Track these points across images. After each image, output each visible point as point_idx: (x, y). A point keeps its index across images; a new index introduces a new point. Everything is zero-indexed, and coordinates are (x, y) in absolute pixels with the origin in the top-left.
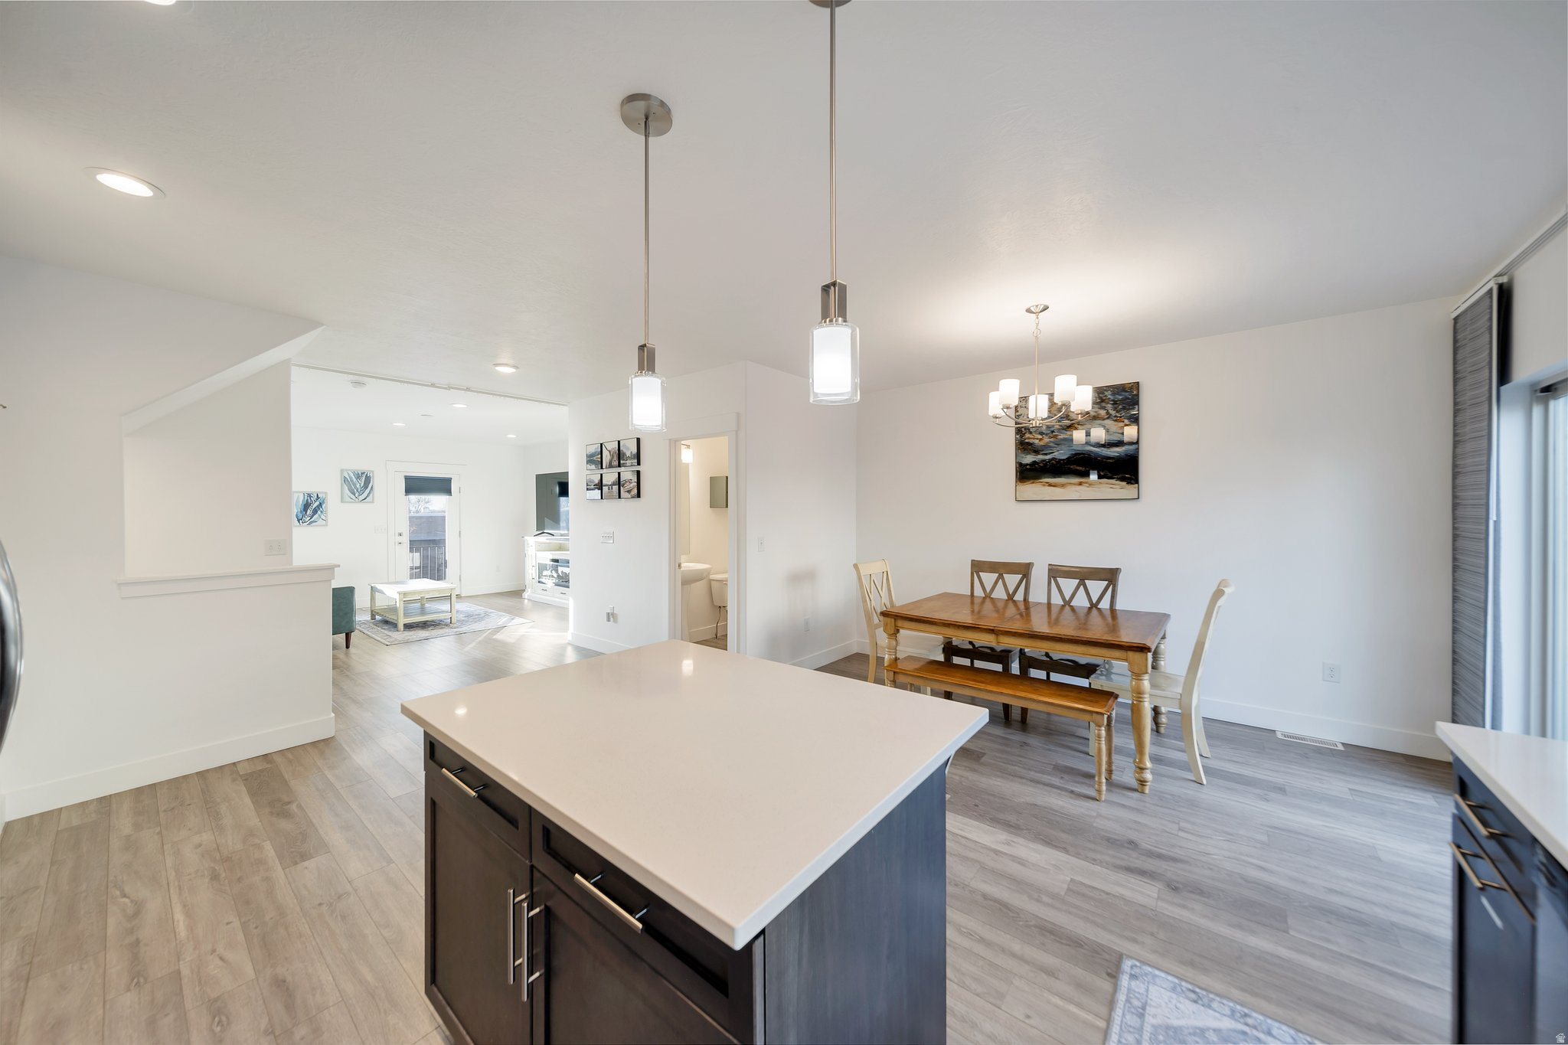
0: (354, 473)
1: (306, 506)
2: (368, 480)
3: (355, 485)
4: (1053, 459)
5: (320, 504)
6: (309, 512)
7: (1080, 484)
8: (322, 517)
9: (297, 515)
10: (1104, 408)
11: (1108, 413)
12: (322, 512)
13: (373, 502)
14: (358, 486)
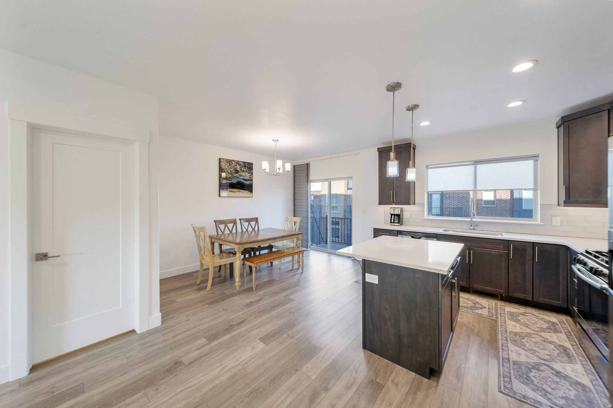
4: (232, 183)
7: (239, 192)
10: (245, 169)
11: (246, 170)
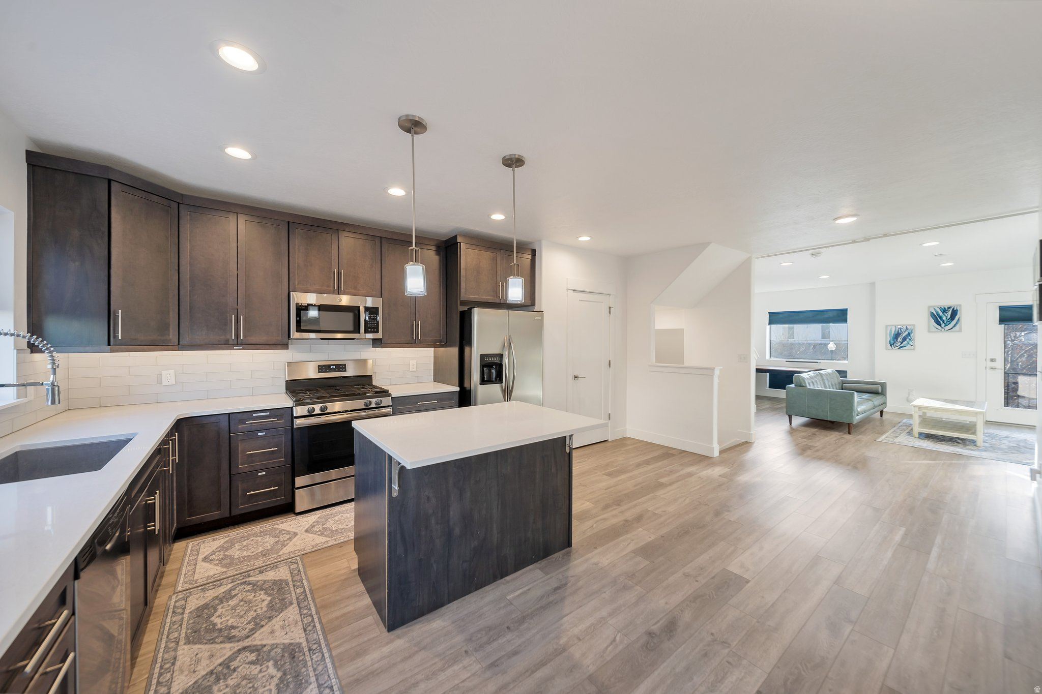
0: (940, 309)
1: (897, 335)
2: (954, 313)
3: (941, 318)
5: (909, 334)
6: (900, 340)
8: (911, 343)
9: (890, 342)
12: (910, 339)
13: (960, 331)
14: (944, 318)
